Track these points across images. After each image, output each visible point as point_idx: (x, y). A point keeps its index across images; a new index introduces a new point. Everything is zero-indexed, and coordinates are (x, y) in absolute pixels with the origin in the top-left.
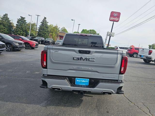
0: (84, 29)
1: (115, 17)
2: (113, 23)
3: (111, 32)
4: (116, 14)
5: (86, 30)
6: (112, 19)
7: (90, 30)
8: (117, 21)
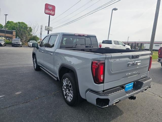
0: (10, 21)
1: (50, 10)
2: (49, 16)
3: (49, 26)
4: (50, 7)
5: (12, 22)
6: (47, 11)
7: (19, 23)
8: (53, 15)
